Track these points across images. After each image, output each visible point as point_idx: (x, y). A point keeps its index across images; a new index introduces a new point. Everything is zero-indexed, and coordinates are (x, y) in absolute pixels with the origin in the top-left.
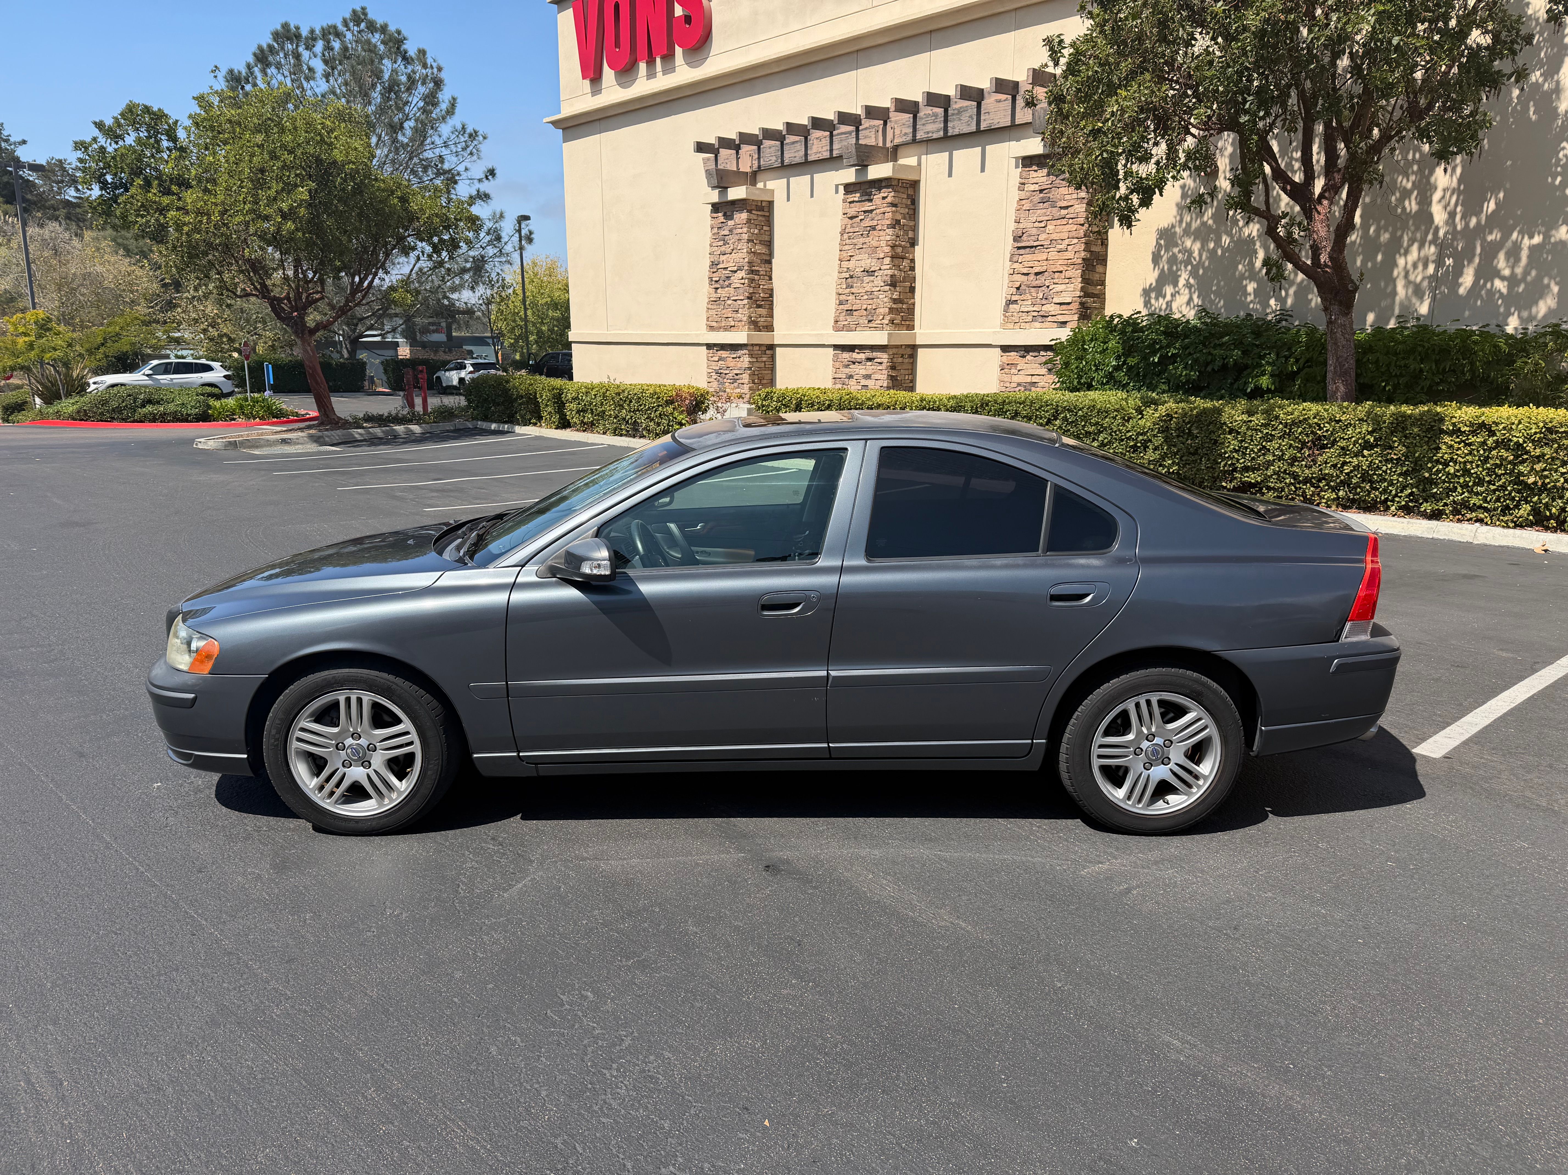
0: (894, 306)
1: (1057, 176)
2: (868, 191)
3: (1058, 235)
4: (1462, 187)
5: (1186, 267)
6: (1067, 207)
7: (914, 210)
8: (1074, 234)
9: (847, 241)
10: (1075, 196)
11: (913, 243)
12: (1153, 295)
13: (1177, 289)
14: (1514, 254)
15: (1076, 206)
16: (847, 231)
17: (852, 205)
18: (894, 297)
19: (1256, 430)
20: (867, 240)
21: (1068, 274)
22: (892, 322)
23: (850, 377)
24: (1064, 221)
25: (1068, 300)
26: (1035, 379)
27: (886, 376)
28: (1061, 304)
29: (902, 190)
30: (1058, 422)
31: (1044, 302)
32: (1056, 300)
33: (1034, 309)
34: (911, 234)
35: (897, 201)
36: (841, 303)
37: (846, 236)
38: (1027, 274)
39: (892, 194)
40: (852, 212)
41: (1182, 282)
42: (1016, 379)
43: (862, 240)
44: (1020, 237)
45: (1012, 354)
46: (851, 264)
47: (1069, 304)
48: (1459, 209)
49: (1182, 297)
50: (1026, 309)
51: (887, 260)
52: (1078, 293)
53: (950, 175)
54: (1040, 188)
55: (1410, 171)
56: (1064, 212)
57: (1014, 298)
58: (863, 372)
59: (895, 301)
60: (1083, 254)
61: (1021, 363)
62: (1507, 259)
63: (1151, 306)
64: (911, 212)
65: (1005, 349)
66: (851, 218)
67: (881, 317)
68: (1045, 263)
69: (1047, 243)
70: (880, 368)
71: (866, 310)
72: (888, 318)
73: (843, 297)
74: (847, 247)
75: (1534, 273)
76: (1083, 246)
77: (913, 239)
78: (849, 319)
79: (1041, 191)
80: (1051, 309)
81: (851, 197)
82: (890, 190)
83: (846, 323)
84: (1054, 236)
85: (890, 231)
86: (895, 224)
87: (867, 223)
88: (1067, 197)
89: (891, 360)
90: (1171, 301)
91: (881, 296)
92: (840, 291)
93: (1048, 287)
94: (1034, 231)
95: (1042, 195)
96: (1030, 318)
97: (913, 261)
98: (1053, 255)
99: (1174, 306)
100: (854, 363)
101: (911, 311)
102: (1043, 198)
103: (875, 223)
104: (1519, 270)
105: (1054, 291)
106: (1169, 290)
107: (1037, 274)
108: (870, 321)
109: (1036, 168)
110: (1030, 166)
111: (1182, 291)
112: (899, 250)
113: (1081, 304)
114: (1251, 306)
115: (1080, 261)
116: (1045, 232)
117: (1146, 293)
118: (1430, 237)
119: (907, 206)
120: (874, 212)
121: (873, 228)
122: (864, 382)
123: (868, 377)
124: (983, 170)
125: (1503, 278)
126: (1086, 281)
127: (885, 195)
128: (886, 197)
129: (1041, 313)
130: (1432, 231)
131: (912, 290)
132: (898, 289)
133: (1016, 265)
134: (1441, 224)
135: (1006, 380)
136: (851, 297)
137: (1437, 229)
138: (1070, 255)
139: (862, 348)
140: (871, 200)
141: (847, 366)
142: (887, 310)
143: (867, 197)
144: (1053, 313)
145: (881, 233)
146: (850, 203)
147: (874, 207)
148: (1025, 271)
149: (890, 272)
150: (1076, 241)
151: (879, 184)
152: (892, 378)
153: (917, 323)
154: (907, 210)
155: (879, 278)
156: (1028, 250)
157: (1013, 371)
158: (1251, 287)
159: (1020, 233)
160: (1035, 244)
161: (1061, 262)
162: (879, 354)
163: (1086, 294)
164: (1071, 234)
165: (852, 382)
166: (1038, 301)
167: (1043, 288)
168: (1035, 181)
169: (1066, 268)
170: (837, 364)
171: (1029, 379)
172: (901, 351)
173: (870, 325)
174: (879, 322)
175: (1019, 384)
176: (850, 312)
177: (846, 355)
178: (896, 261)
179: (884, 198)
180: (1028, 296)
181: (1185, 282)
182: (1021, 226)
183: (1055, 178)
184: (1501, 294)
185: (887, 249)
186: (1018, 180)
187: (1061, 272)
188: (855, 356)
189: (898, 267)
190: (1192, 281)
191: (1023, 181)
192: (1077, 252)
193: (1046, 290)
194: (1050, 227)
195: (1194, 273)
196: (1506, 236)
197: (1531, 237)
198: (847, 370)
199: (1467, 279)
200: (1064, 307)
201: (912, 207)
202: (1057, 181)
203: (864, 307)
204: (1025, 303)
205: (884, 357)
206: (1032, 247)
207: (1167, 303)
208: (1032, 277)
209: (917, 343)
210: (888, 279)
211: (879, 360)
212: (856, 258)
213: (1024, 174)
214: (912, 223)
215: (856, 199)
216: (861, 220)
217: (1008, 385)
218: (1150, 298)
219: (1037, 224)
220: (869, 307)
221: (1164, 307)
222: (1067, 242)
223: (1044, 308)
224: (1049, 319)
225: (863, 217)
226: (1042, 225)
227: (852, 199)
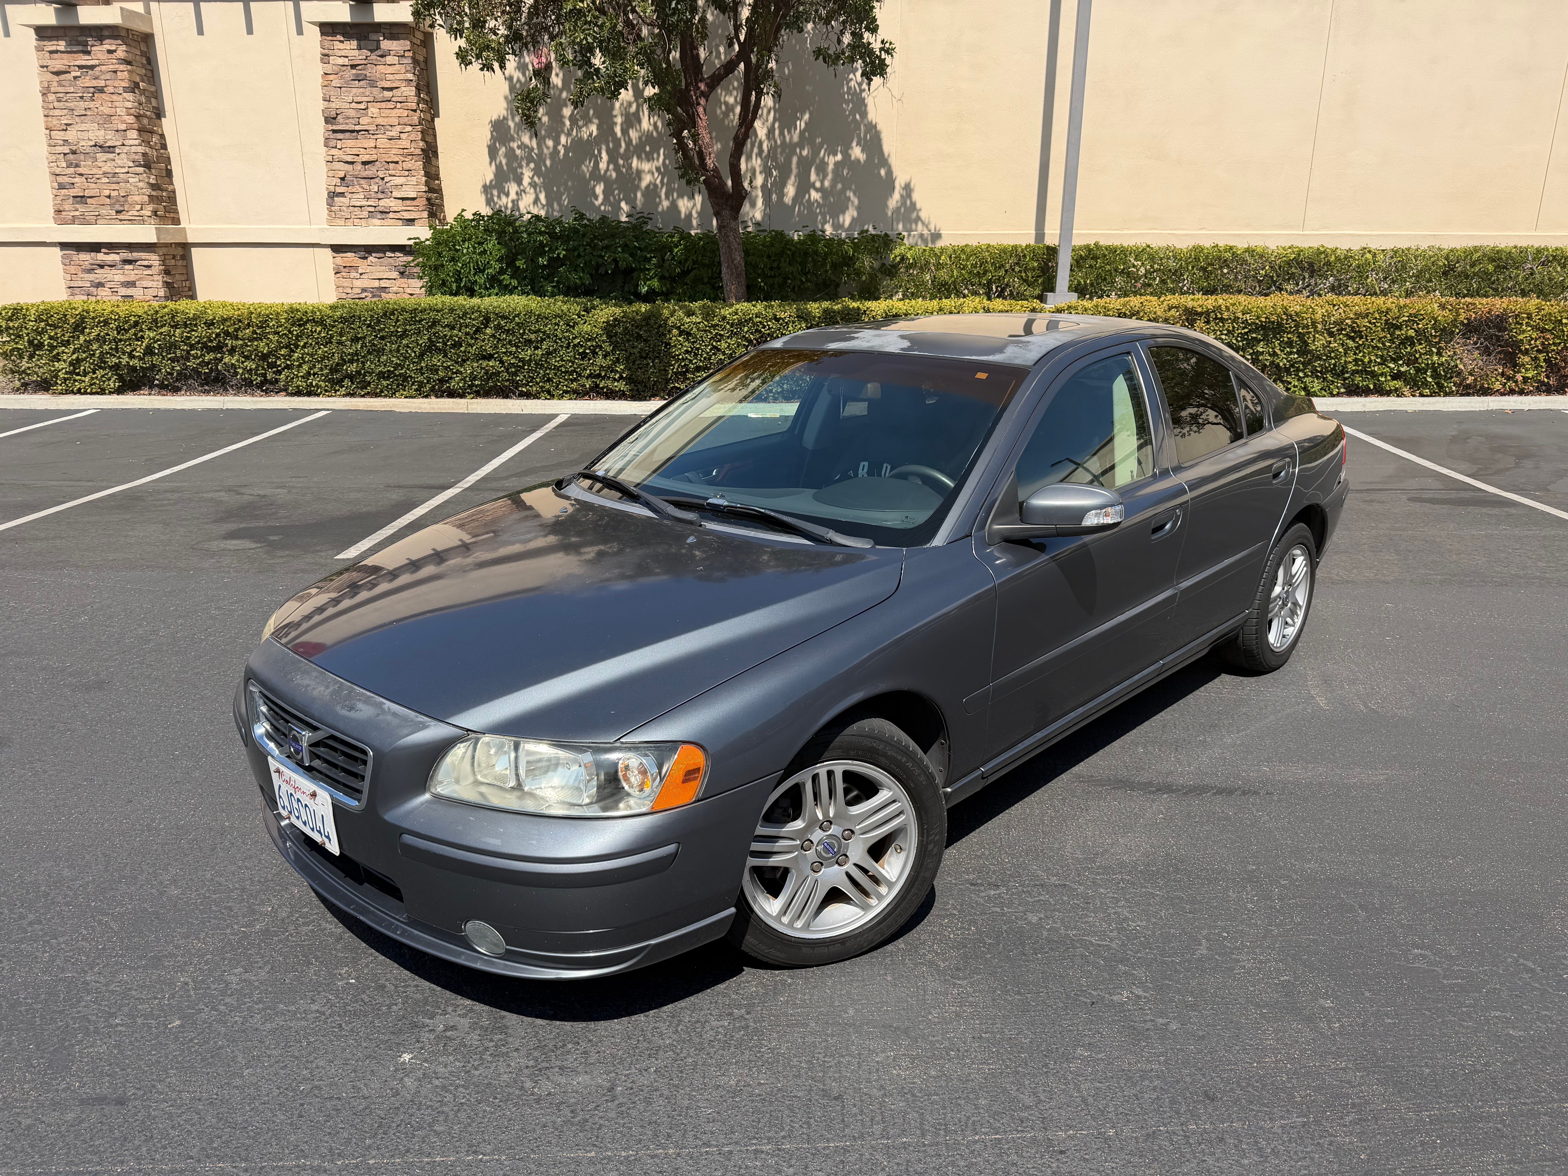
0: (154, 193)
1: (372, 51)
2: (80, 39)
3: (386, 120)
4: (777, 106)
5: (528, 165)
6: (391, 89)
7: (152, 71)
8: (406, 120)
9: (56, 104)
10: (402, 77)
11: (159, 113)
12: (495, 192)
13: (522, 187)
14: (822, 169)
15: (404, 89)
16: (53, 89)
17: (55, 56)
18: (152, 181)
19: (705, 331)
20: (91, 105)
21: (406, 165)
22: (155, 213)
23: (100, 285)
24: (390, 105)
25: (413, 195)
26: (384, 284)
27: (161, 283)
28: (403, 199)
29: (133, 43)
30: (488, 331)
31: (380, 195)
32: (396, 194)
33: (369, 203)
34: (154, 102)
35: (130, 57)
36: (61, 187)
37: (52, 97)
38: (352, 163)
39: (124, 48)
40: (58, 63)
41: (526, 181)
42: (359, 284)
43: (82, 104)
44: (334, 118)
45: (349, 254)
46: (71, 135)
47: (414, 199)
48: (777, 125)
49: (528, 195)
50: (359, 204)
51: (133, 134)
52: (424, 188)
53: (200, 32)
54: (351, 63)
55: (731, 88)
56: (388, 94)
57: (339, 190)
58: (123, 279)
59: (154, 187)
60: (421, 144)
61: (363, 266)
62: (818, 175)
63: (495, 204)
64: (149, 74)
65: (338, 249)
66: (57, 73)
67: (138, 207)
68: (374, 151)
69: (372, 128)
70: (149, 272)
71: (109, 197)
72: (150, 207)
73: (65, 180)
74: (57, 112)
75: (839, 186)
76: (420, 136)
77: (157, 108)
78: (81, 208)
79: (353, 67)
80: (392, 204)
81: (51, 46)
82: (120, 42)
83: (77, 213)
84: (380, 121)
85: (129, 96)
86: (134, 88)
87: (87, 81)
88: (389, 77)
89: (163, 262)
90: (518, 200)
91: (131, 180)
92: (58, 171)
93: (383, 179)
94: (352, 113)
95: (354, 71)
96: (365, 214)
97: (162, 136)
98: (382, 142)
99: (522, 205)
100: (102, 267)
101: (172, 199)
102: (357, 75)
103: (102, 83)
104: (827, 184)
105: (392, 183)
106: (513, 188)
107: (364, 163)
108: (118, 212)
109: (342, 39)
110: (334, 34)
111: (528, 190)
112: (145, 121)
113: (428, 199)
114: (603, 208)
115: (418, 152)
116: (367, 115)
117: (486, 189)
118: (756, 150)
119: (143, 66)
120: (98, 69)
121: (101, 90)
122: (123, 291)
123: (131, 284)
124: (250, 31)
125: (817, 190)
126: (427, 174)
127: (113, 48)
128: (115, 51)
129: (381, 209)
130: (757, 144)
131: (169, 173)
132: (153, 171)
133: (334, 152)
134: (764, 138)
135: (346, 285)
136: (78, 180)
137: (761, 143)
138: (405, 143)
139: (112, 247)
140: (88, 53)
141: (90, 271)
142: (146, 198)
143: (80, 48)
144: (396, 209)
145: (115, 97)
146: (51, 52)
147: (97, 62)
148: (349, 158)
149: (140, 149)
150: (409, 128)
151: (101, 32)
152: (167, 285)
153: (183, 216)
154: (144, 71)
155: (123, 156)
156: (348, 135)
157: (353, 274)
158: (599, 189)
159: (333, 114)
160: (357, 128)
161: (394, 151)
162: (143, 255)
163: (431, 190)
164: (402, 121)
165: (104, 293)
166: (373, 195)
167: (377, 180)
168: (343, 53)
169: (403, 159)
170: (73, 269)
171: (376, 284)
172: (172, 251)
173: (121, 217)
174: (136, 213)
175: (364, 290)
176: (81, 199)
177: (86, 257)
178: (146, 136)
179: (110, 52)
180: (357, 188)
181: (529, 180)
182: (333, 105)
183: (369, 54)
184: (818, 203)
185: (131, 119)
186: (319, 50)
187: (397, 163)
188: (101, 257)
189: (147, 143)
190: (536, 179)
191: (326, 51)
192: (412, 141)
193: (381, 182)
194: (373, 110)
195: (537, 172)
196: (815, 152)
197: (835, 154)
198: (91, 277)
199: (790, 190)
200: (408, 202)
201: (149, 67)
202: (372, 57)
203: (107, 193)
204: (355, 196)
205: (154, 259)
206: (353, 131)
207: (513, 201)
208: (359, 167)
209: (189, 241)
210: (139, 157)
211: (146, 263)
212: (77, 127)
213: (326, 44)
214: (153, 89)
215: (62, 48)
216: (75, 78)
217: (350, 291)
218: (492, 195)
219: (354, 105)
220: (114, 194)
221: (510, 205)
222: (399, 128)
223: (382, 203)
224: (391, 215)
225: (78, 74)
226: (362, 106)
227: (54, 48)
